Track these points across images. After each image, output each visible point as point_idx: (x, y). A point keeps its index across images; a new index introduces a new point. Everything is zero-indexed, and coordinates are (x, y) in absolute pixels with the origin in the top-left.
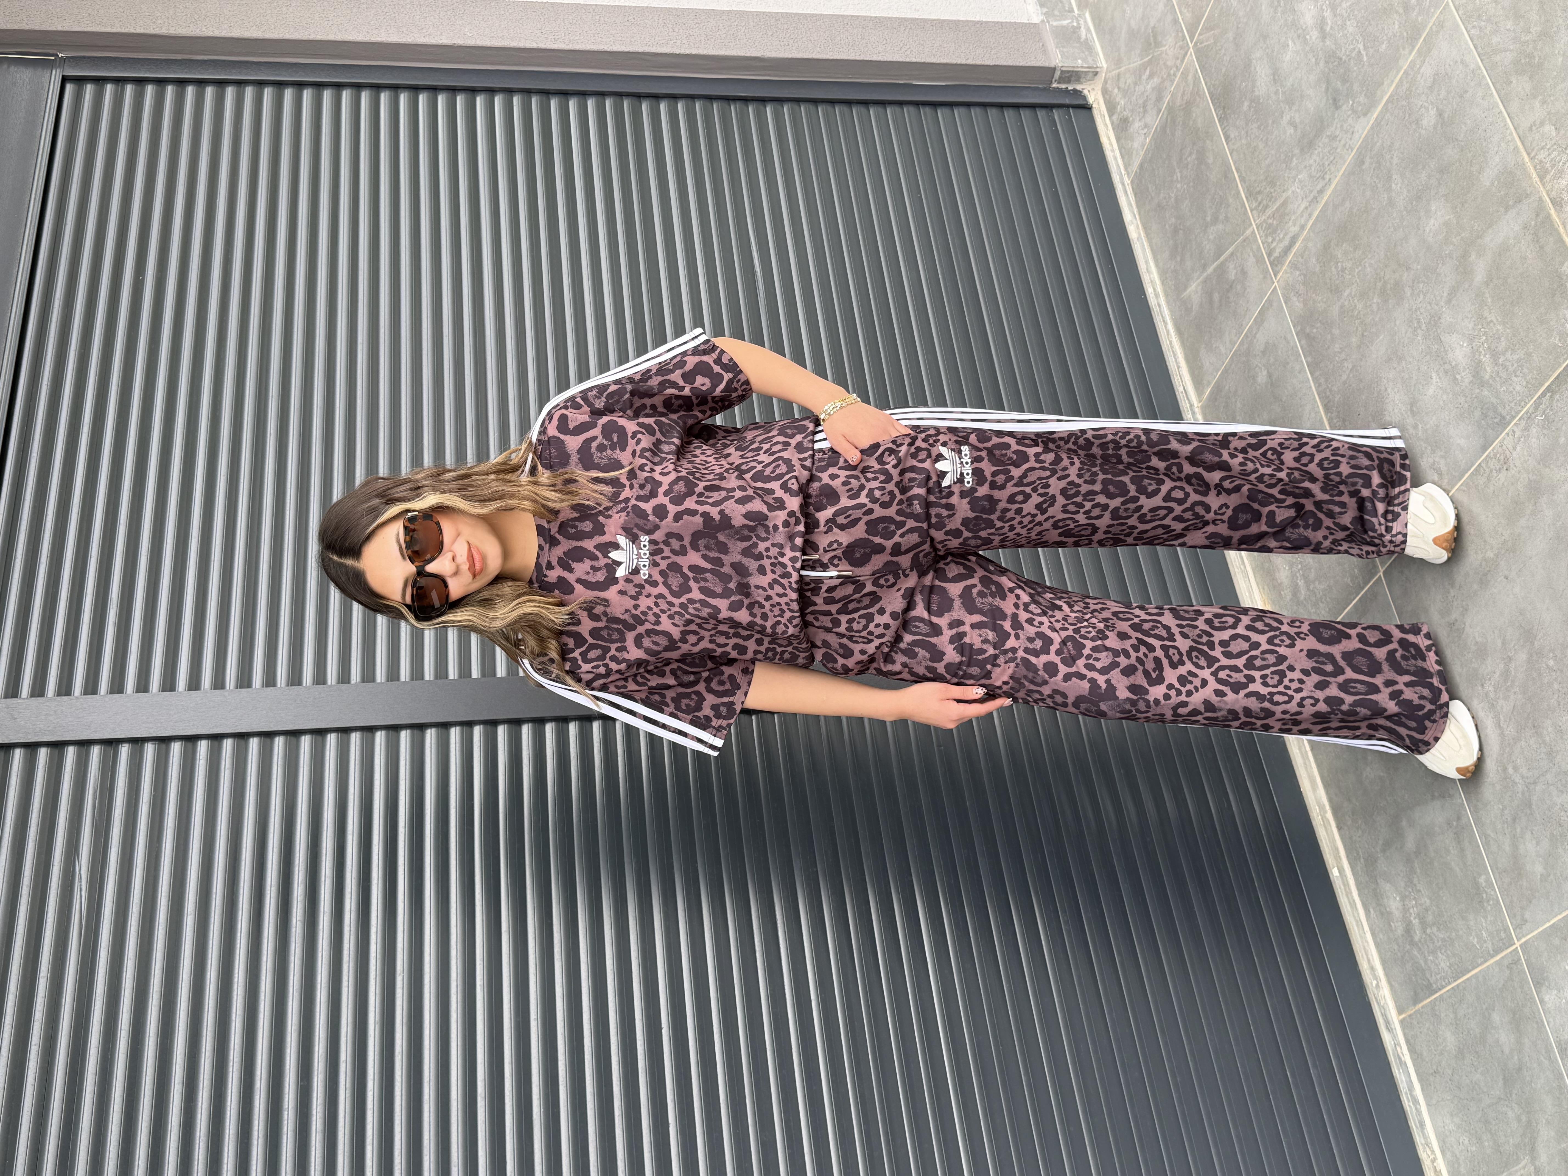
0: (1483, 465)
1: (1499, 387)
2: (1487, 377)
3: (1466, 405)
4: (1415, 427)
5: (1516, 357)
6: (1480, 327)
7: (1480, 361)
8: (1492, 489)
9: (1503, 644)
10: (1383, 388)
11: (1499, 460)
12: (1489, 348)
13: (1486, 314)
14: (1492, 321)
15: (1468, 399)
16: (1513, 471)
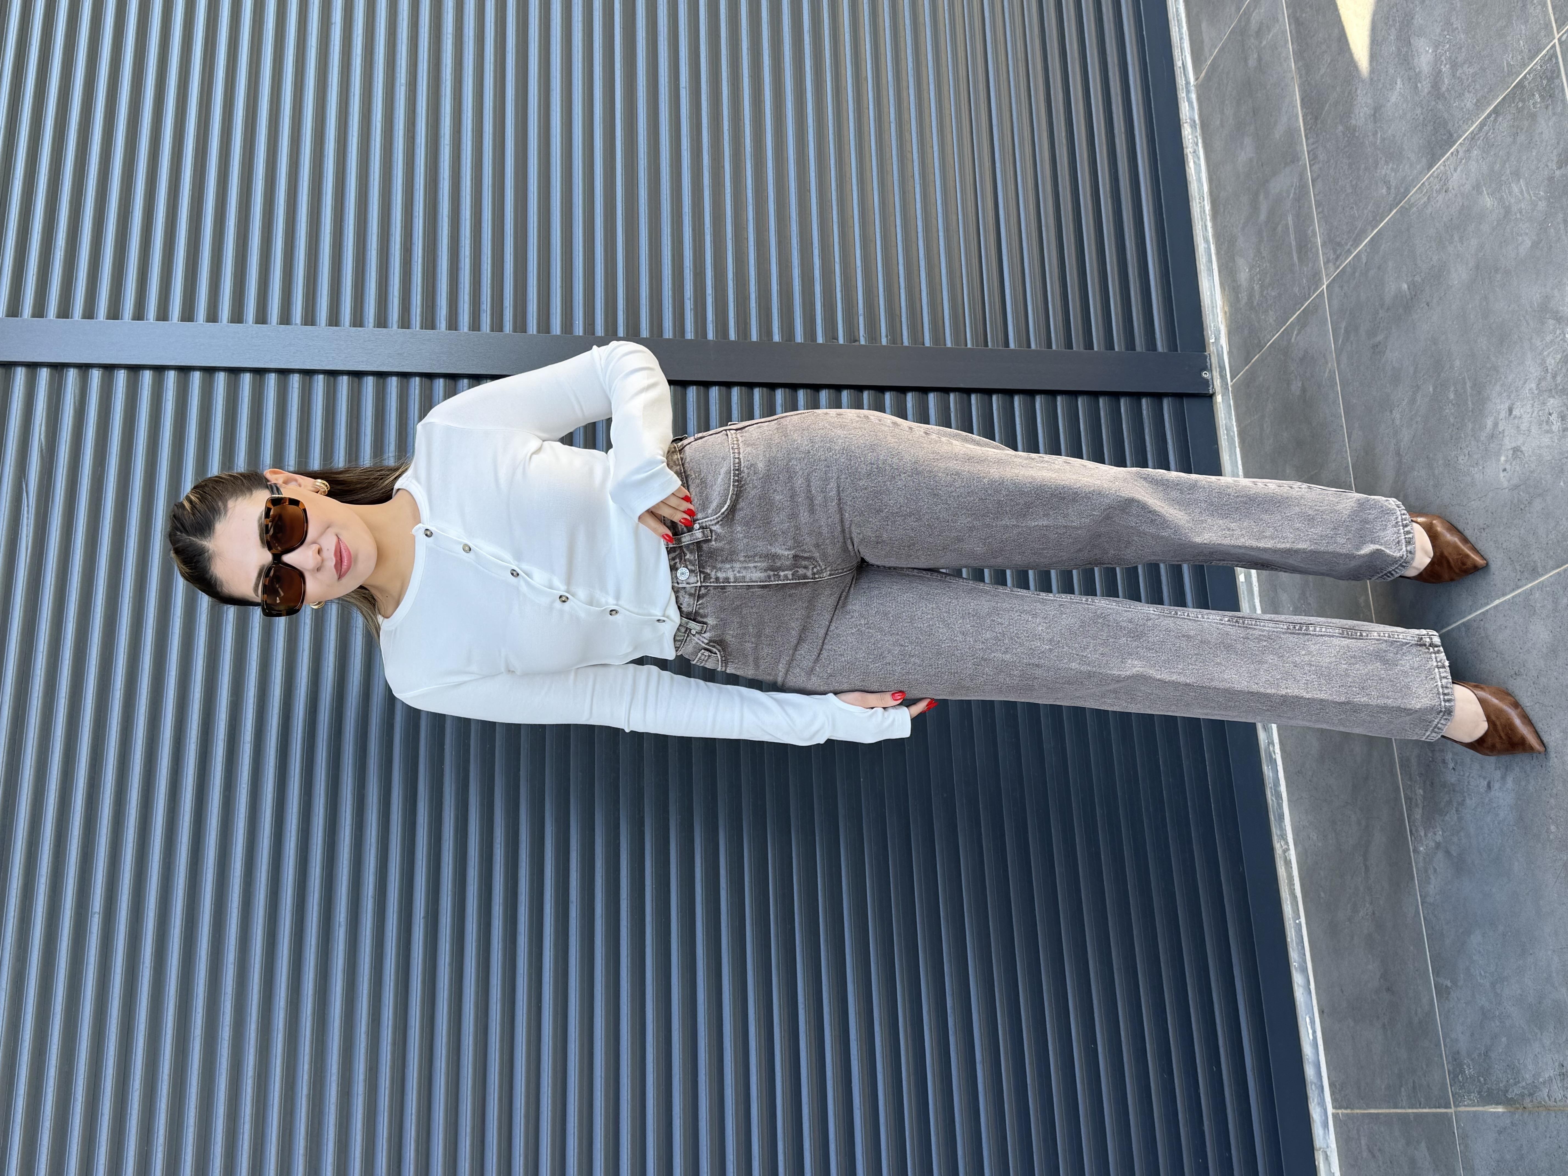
0: (1426, 184)
1: (1452, 102)
2: (1444, 89)
3: (1421, 118)
4: (1375, 134)
5: (1472, 71)
6: (1446, 33)
7: (1440, 71)
8: (1430, 210)
9: (1415, 372)
10: (1354, 88)
11: (1441, 180)
12: (1450, 57)
13: (1453, 19)
14: (1457, 28)
15: (1425, 110)
16: (1451, 195)
